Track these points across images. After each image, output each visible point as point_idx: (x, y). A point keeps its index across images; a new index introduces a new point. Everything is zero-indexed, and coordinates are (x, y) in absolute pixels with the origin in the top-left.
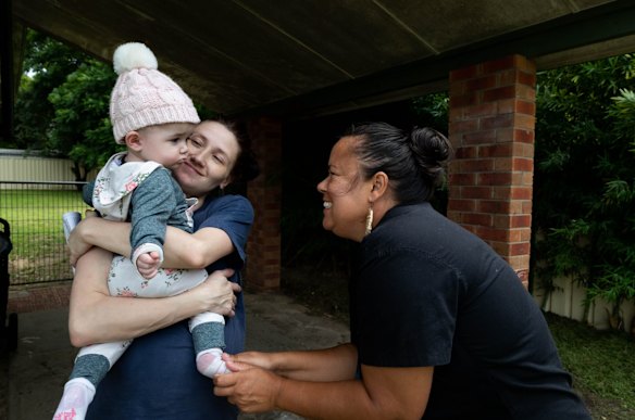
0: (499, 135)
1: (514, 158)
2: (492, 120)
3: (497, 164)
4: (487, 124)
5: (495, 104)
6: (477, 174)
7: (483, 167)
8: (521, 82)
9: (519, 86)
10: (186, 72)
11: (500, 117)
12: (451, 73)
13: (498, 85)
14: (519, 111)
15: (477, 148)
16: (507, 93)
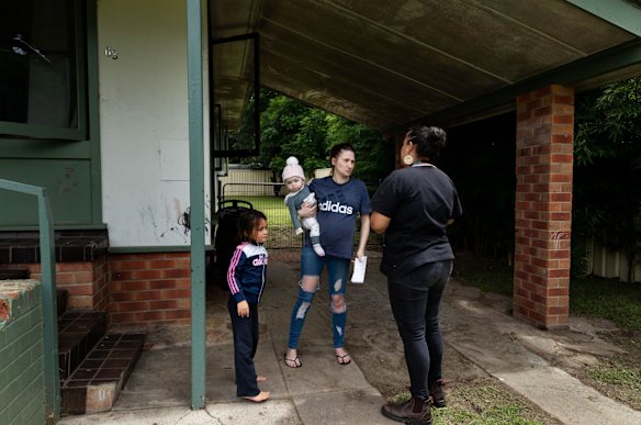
0: (543, 139)
1: (552, 154)
2: (540, 129)
3: (542, 159)
4: (538, 132)
5: (542, 118)
6: (532, 166)
7: (534, 160)
8: (557, 102)
9: (555, 106)
10: (350, 104)
11: (544, 127)
12: (518, 98)
13: (543, 106)
14: (555, 122)
15: (532, 148)
16: (546, 111)
